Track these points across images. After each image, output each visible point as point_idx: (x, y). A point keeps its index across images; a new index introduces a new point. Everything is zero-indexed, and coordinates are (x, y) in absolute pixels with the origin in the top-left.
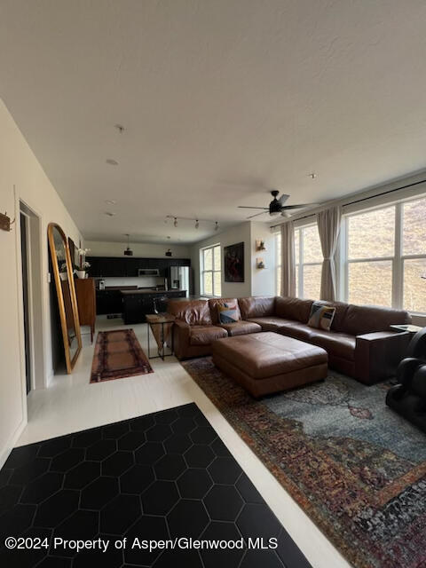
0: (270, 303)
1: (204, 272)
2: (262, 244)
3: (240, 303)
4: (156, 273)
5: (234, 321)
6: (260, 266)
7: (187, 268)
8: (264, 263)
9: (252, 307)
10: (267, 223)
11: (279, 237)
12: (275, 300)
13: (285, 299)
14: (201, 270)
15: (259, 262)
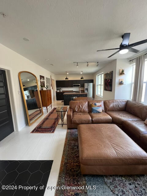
0: (124, 103)
1: (98, 85)
2: (123, 71)
3: (105, 103)
4: (79, 86)
5: (99, 112)
6: (121, 83)
7: (92, 83)
8: (124, 82)
9: (111, 105)
10: (128, 59)
11: (135, 66)
12: (127, 103)
13: (134, 102)
14: (97, 84)
15: (120, 81)
